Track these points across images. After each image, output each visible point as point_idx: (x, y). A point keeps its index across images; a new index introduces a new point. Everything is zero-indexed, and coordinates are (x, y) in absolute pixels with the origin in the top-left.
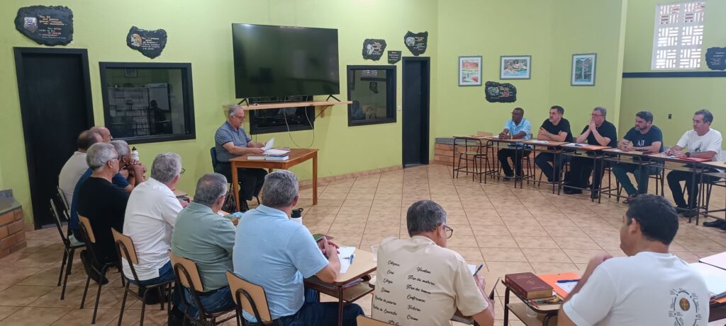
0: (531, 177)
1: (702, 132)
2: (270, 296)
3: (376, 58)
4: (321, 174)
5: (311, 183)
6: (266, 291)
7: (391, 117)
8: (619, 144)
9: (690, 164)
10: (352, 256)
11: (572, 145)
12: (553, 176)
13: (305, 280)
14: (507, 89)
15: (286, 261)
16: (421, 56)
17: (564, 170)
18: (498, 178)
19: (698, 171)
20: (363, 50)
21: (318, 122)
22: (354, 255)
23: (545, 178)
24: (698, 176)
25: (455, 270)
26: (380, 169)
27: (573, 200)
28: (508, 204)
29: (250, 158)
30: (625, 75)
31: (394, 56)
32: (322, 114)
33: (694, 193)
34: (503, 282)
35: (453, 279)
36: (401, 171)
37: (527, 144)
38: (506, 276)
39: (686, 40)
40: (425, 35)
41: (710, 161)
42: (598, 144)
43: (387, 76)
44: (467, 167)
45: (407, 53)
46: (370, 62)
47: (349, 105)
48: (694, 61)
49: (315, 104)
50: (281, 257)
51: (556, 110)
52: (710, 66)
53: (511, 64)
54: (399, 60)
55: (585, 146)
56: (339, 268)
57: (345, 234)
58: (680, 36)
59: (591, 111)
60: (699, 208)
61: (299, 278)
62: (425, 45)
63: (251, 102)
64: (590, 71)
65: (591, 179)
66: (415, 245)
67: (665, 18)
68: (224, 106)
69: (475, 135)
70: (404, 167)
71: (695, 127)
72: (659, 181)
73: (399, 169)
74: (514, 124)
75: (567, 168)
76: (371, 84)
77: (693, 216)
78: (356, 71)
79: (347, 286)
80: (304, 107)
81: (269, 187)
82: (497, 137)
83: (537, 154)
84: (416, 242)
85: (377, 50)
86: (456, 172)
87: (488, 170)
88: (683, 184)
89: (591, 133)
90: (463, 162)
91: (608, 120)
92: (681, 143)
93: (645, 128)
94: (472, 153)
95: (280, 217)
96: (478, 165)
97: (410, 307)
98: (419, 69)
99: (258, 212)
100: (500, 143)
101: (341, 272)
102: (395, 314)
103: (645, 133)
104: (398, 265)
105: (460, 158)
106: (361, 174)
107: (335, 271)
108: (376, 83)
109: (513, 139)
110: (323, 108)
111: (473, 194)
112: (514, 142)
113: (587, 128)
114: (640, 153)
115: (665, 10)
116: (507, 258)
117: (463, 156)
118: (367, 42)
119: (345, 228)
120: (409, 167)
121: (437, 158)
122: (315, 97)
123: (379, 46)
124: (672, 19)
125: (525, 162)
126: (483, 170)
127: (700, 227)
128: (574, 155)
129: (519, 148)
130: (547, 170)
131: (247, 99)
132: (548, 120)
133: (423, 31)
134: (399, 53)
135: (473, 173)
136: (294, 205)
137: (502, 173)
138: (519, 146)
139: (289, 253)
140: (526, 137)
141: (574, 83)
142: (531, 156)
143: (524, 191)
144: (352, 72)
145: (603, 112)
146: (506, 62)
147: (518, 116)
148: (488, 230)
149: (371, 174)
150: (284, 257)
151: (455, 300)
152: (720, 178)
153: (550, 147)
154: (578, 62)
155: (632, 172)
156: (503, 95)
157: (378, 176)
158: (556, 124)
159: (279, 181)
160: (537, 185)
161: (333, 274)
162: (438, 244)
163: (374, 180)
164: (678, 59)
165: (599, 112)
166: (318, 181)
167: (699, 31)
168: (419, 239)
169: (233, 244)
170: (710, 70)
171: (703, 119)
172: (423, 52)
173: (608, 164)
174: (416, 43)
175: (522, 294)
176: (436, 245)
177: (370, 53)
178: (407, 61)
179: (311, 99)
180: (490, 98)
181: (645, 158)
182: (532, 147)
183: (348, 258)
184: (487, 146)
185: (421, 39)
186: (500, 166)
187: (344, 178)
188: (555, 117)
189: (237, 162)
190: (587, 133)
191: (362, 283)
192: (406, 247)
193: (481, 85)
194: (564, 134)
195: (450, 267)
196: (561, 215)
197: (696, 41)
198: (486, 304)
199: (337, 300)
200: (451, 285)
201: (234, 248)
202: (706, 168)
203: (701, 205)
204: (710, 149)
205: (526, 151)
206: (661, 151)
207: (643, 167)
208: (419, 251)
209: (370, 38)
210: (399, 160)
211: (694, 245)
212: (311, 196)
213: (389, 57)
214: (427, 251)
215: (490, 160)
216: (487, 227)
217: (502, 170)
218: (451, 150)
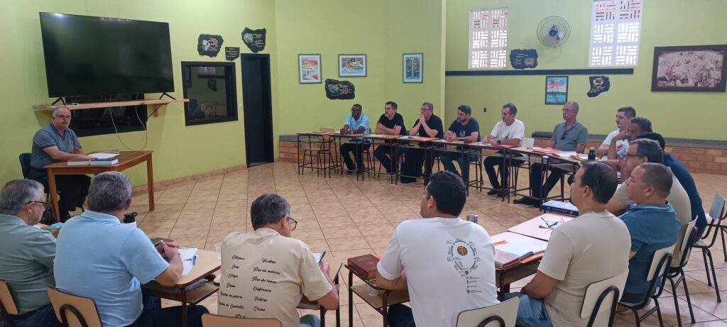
0: (372, 169)
1: (509, 122)
2: (101, 308)
3: (214, 54)
4: (157, 178)
5: (146, 188)
6: (96, 303)
7: (232, 116)
8: (445, 135)
9: (501, 151)
10: (195, 257)
11: (406, 137)
12: (391, 168)
13: (142, 286)
14: (346, 86)
15: (119, 268)
16: (260, 52)
17: (400, 161)
18: (342, 173)
19: (508, 156)
20: (199, 46)
21: (151, 122)
22: (197, 256)
23: (384, 170)
24: (507, 160)
25: (299, 257)
26: (224, 170)
27: (409, 188)
28: (351, 196)
29: (70, 164)
30: (448, 73)
31: (233, 52)
32: (155, 113)
33: (505, 175)
34: (346, 266)
35: (297, 267)
36: (246, 171)
37: (367, 138)
38: (349, 260)
39: (494, 43)
40: (263, 32)
41: (516, 147)
42: (428, 136)
43: (226, 75)
44: (311, 163)
45: (245, 50)
46: (206, 59)
47: (185, 103)
48: (500, 61)
49: (146, 102)
50: (113, 264)
51: (390, 105)
52: (514, 66)
53: (348, 62)
54: (237, 56)
55: (416, 138)
56: (180, 271)
57: (187, 238)
58: (489, 39)
59: (420, 106)
60: (509, 188)
61: (136, 284)
62: (264, 42)
63: (69, 101)
64: (418, 69)
65: (423, 168)
66: (259, 237)
67: (477, 23)
68: (34, 107)
69: (317, 131)
70: (248, 166)
71: (504, 119)
72: (478, 167)
73: (243, 167)
74: (353, 120)
75: (402, 159)
76: (209, 81)
77: (505, 196)
78: (192, 68)
79: (190, 287)
80: (134, 106)
81: (97, 190)
82: (339, 132)
83: (375, 148)
84: (260, 234)
85: (214, 46)
86: (301, 169)
87: (332, 165)
88: (496, 168)
89: (422, 126)
90: (308, 158)
91: (435, 113)
92: (493, 134)
93: (465, 120)
94: (315, 149)
95: (109, 222)
96: (323, 161)
97: (256, 298)
98: (259, 67)
99: (84, 219)
100: (342, 139)
101: (184, 274)
102: (241, 307)
103: (465, 125)
104: (243, 259)
105: (305, 155)
106: (203, 177)
107: (176, 274)
108: (215, 81)
109: (354, 133)
110: (156, 107)
111: (318, 189)
112: (355, 137)
113: (418, 121)
114: (462, 143)
115: (476, 16)
116: (352, 246)
117: (308, 153)
118: (202, 37)
119: (187, 232)
120: (254, 166)
121: (282, 156)
122: (146, 95)
123: (215, 42)
124: (483, 23)
125: (365, 156)
126: (327, 166)
127: (511, 205)
128: (408, 147)
129: (359, 143)
130: (385, 162)
131: (64, 98)
132: (383, 115)
133: (261, 28)
134: (237, 49)
135: (318, 168)
136: (126, 209)
137: (345, 167)
138: (359, 140)
139: (123, 259)
140: (365, 132)
141: (405, 80)
142: (371, 149)
143: (366, 183)
144: (187, 69)
145: (431, 107)
146: (343, 60)
147: (357, 112)
148: (333, 222)
149: (213, 175)
150: (117, 263)
151: (301, 286)
152: (524, 161)
153: (387, 141)
154: (408, 61)
155: (456, 160)
156: (343, 92)
157: (222, 176)
158: (391, 118)
159: (108, 183)
160: (378, 177)
161: (173, 276)
162: (282, 235)
163: (218, 181)
164: (489, 59)
165: (427, 107)
166: (155, 186)
167: (504, 35)
168: (264, 232)
169: (54, 257)
170: (514, 69)
171: (509, 112)
172: (262, 49)
173: (437, 154)
174: (255, 39)
175: (364, 275)
176: (280, 236)
177: (206, 49)
178: (246, 58)
179: (141, 98)
180: (331, 95)
181: (466, 147)
182: (371, 140)
183: (191, 260)
184: (330, 142)
185: (260, 35)
186: (343, 160)
187: (183, 181)
188: (390, 112)
189: (54, 169)
190: (418, 127)
191: (207, 284)
192: (250, 240)
193: (321, 83)
194: (398, 128)
195: (294, 255)
196: (400, 203)
197: (503, 44)
198: (330, 287)
199: (179, 304)
200: (296, 273)
201: (55, 260)
202: (513, 154)
203: (511, 185)
204: (516, 136)
205: (365, 145)
206: (479, 140)
207: (465, 155)
208: (264, 244)
209: (205, 34)
210: (243, 159)
211: (507, 220)
212: (147, 201)
213: (227, 54)
214: (271, 242)
215: (334, 155)
216: (332, 219)
217: (345, 164)
218: (295, 147)
